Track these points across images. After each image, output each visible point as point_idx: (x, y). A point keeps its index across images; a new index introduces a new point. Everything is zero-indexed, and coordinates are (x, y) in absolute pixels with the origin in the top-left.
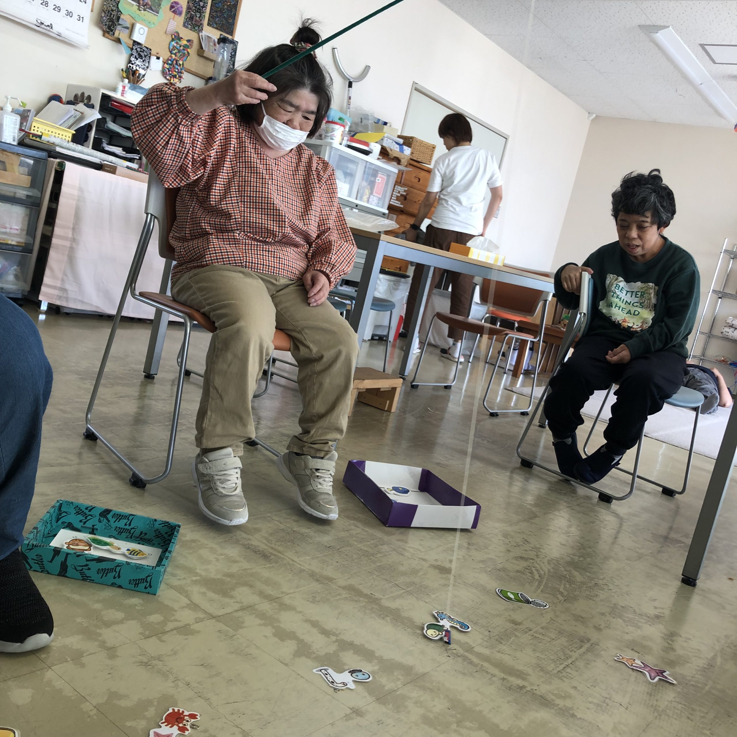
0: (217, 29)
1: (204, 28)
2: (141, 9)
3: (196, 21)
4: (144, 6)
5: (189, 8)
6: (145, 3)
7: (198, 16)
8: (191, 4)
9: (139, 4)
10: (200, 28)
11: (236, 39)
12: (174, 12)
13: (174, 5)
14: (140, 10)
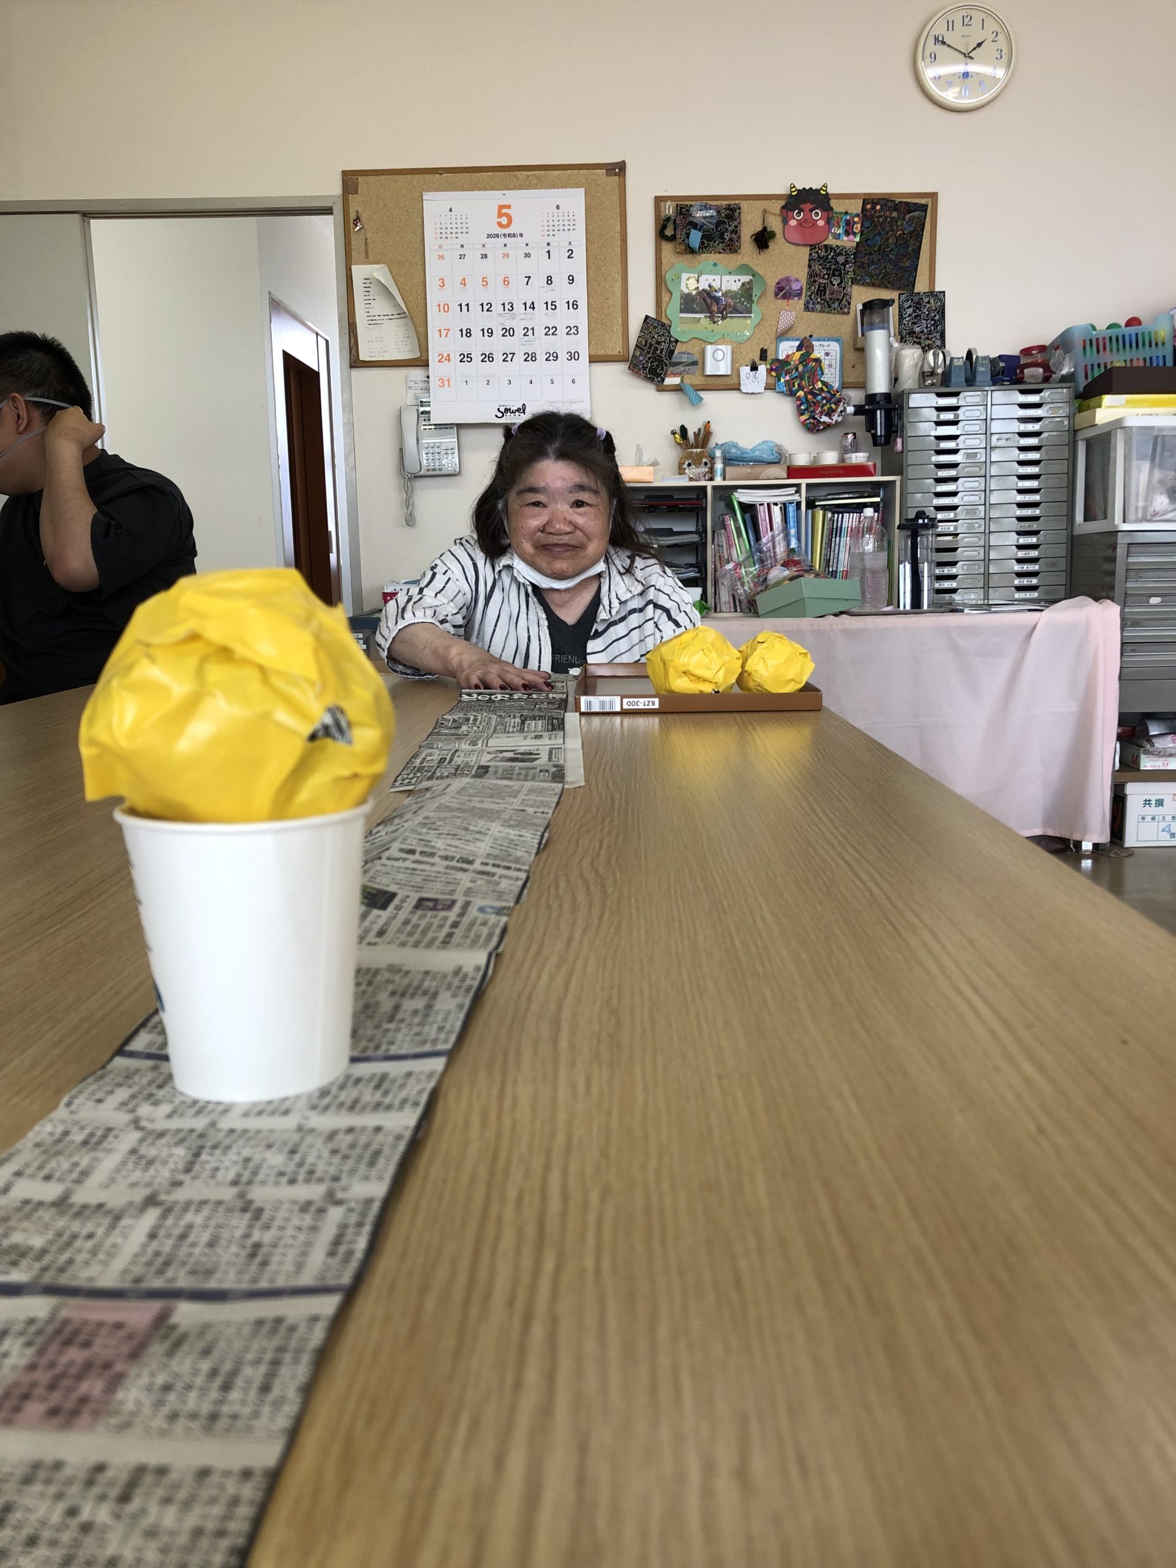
1: (852, 299)
2: (716, 319)
3: (833, 293)
4: (722, 313)
5: (812, 276)
6: (722, 307)
7: (835, 282)
8: (817, 267)
9: (711, 313)
10: (844, 302)
11: (936, 288)
12: (784, 297)
13: (783, 285)
14: (714, 323)
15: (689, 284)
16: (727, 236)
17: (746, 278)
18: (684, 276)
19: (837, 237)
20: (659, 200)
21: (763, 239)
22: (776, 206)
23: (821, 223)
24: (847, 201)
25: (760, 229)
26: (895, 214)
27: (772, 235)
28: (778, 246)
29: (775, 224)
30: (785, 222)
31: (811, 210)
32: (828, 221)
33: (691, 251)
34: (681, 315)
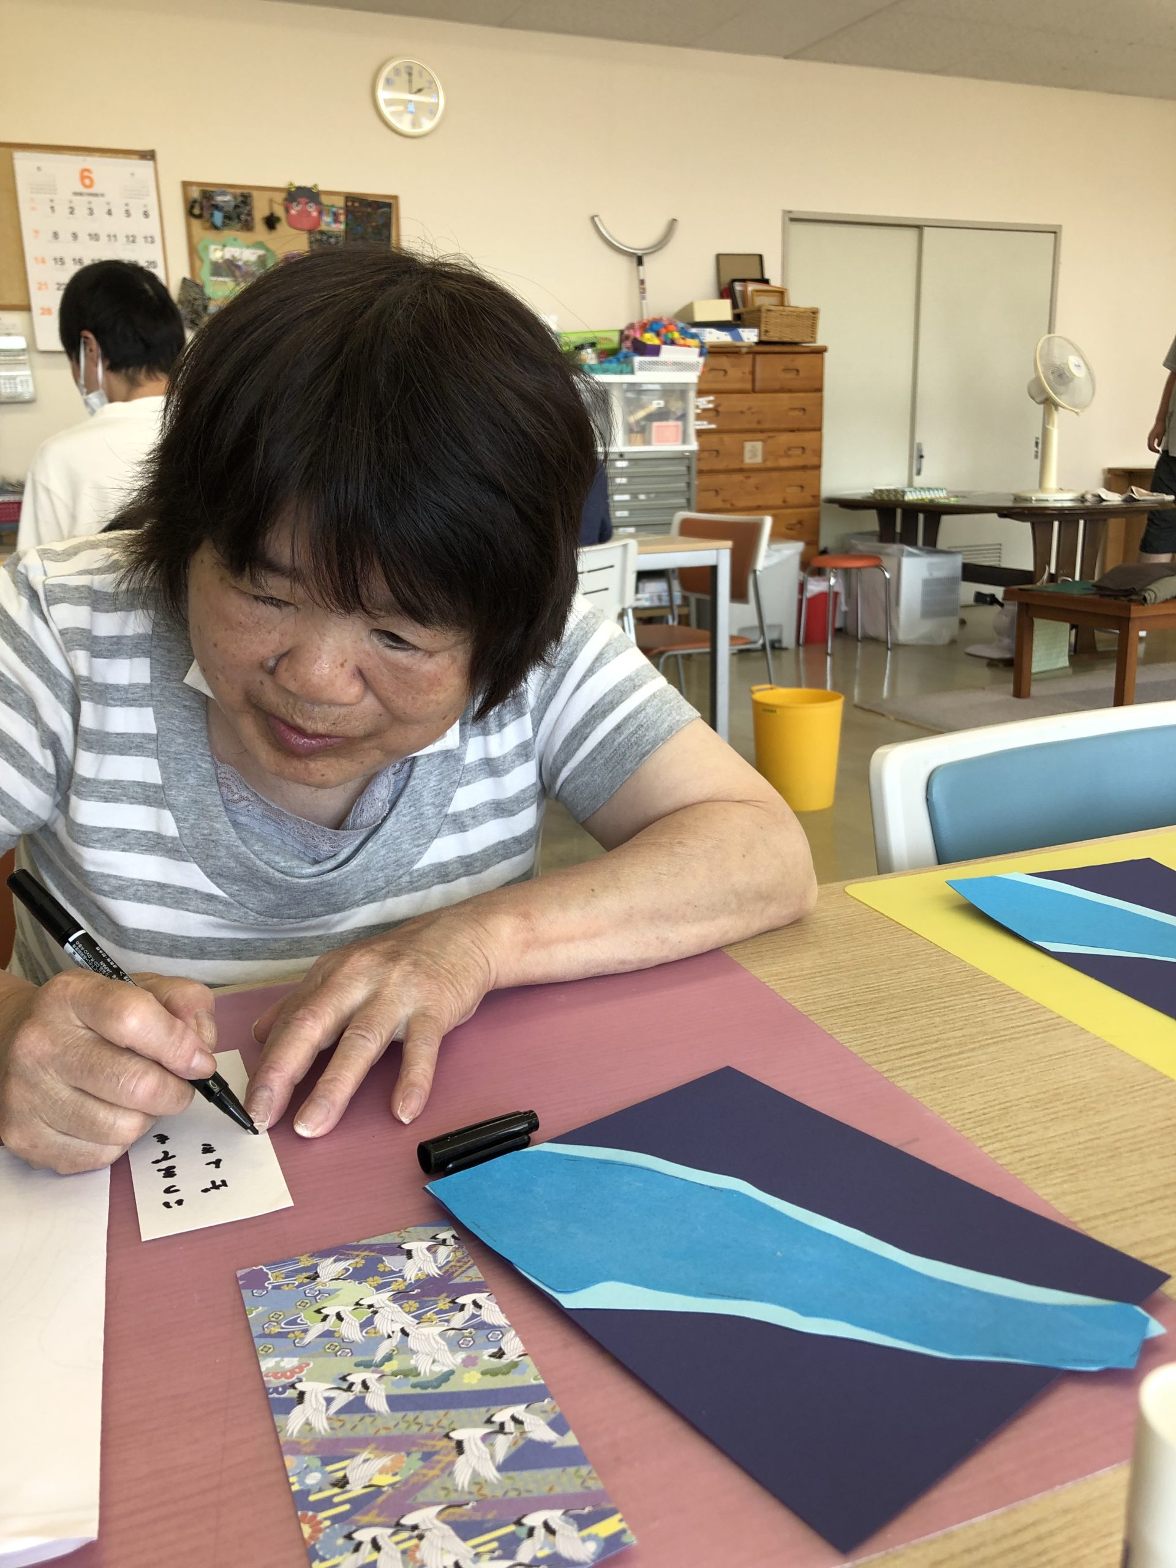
6: (243, 273)
15: (217, 254)
16: (243, 217)
17: (261, 252)
18: (212, 247)
19: (328, 224)
20: (186, 185)
21: (271, 222)
22: (280, 197)
23: (315, 214)
24: (333, 198)
25: (267, 213)
26: (369, 210)
27: (278, 220)
28: (283, 228)
29: (280, 212)
30: (287, 210)
31: (307, 203)
32: (320, 213)
33: (215, 227)
34: (215, 278)
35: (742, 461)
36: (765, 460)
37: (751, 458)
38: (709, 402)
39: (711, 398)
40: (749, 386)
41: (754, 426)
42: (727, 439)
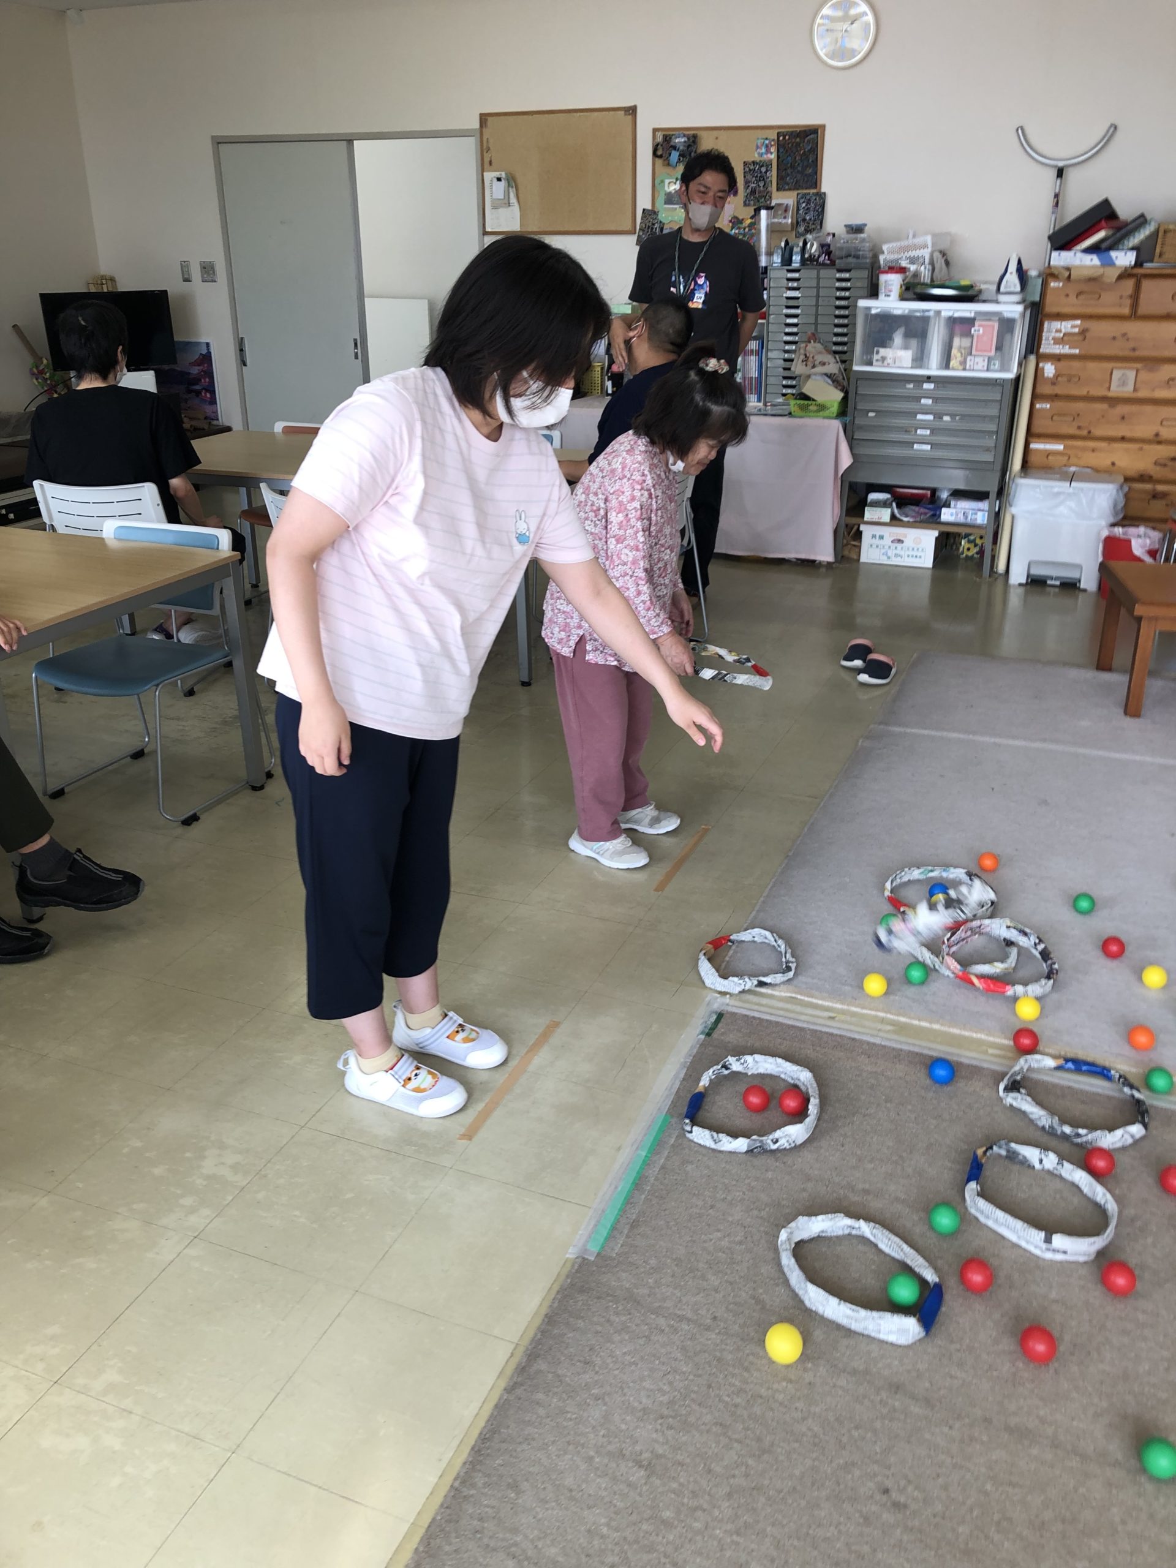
0: (790, 189)
1: (773, 196)
3: (760, 192)
8: (749, 177)
10: (767, 197)
11: (823, 190)
15: (670, 186)
18: (667, 181)
19: (761, 155)
20: (655, 130)
22: (723, 135)
24: (768, 131)
26: (798, 140)
33: (669, 165)
34: (665, 206)
35: (1109, 388)
36: (1135, 390)
37: (1119, 386)
38: (1073, 327)
39: (1078, 322)
40: (1126, 311)
41: (1127, 353)
42: (1092, 365)
